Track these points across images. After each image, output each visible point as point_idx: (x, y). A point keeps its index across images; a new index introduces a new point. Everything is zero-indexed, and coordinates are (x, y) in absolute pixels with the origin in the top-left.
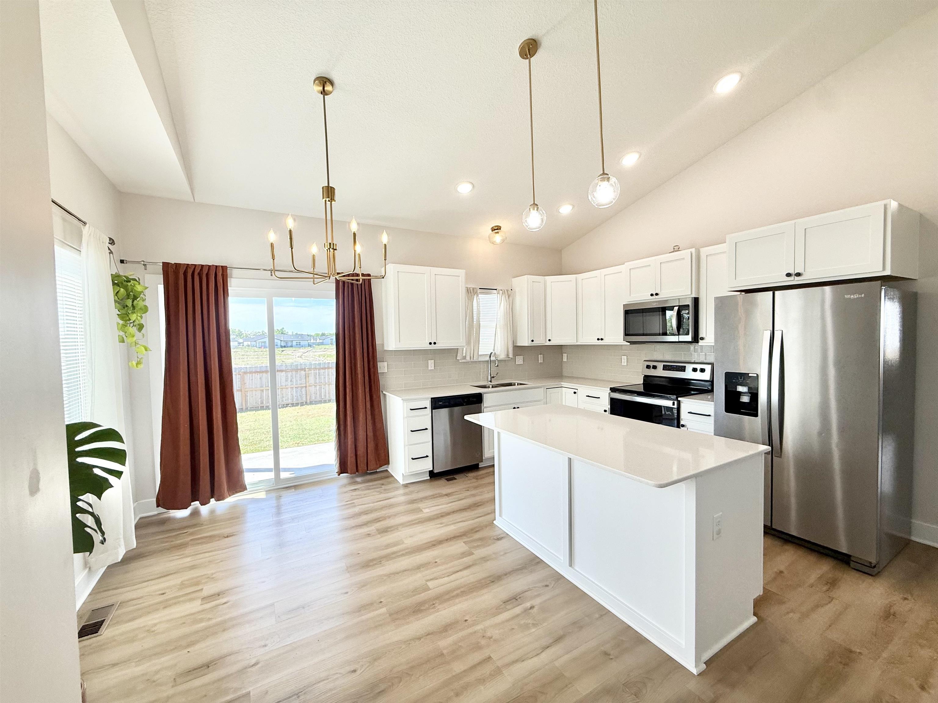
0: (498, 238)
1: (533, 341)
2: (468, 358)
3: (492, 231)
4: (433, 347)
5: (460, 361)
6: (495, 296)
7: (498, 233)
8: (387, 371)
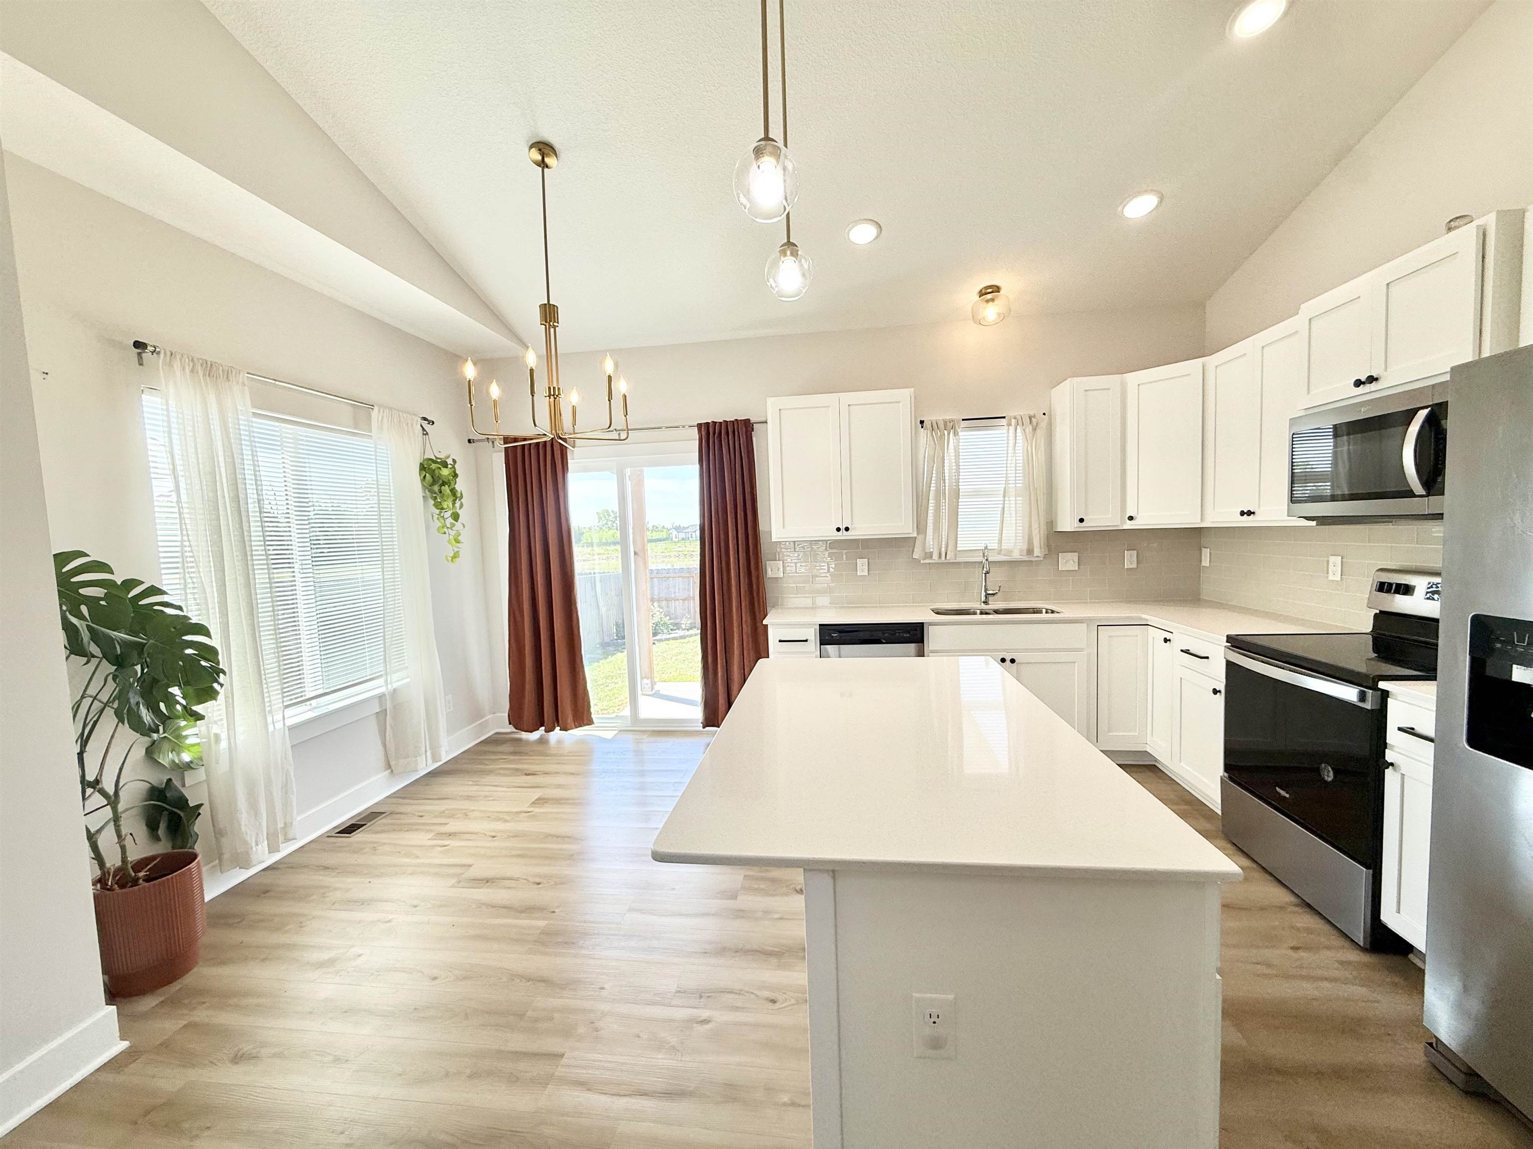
0: (991, 312)
1: (1081, 520)
2: (935, 556)
3: (980, 298)
4: (843, 535)
5: (922, 562)
6: (1004, 430)
7: (993, 300)
8: (782, 575)
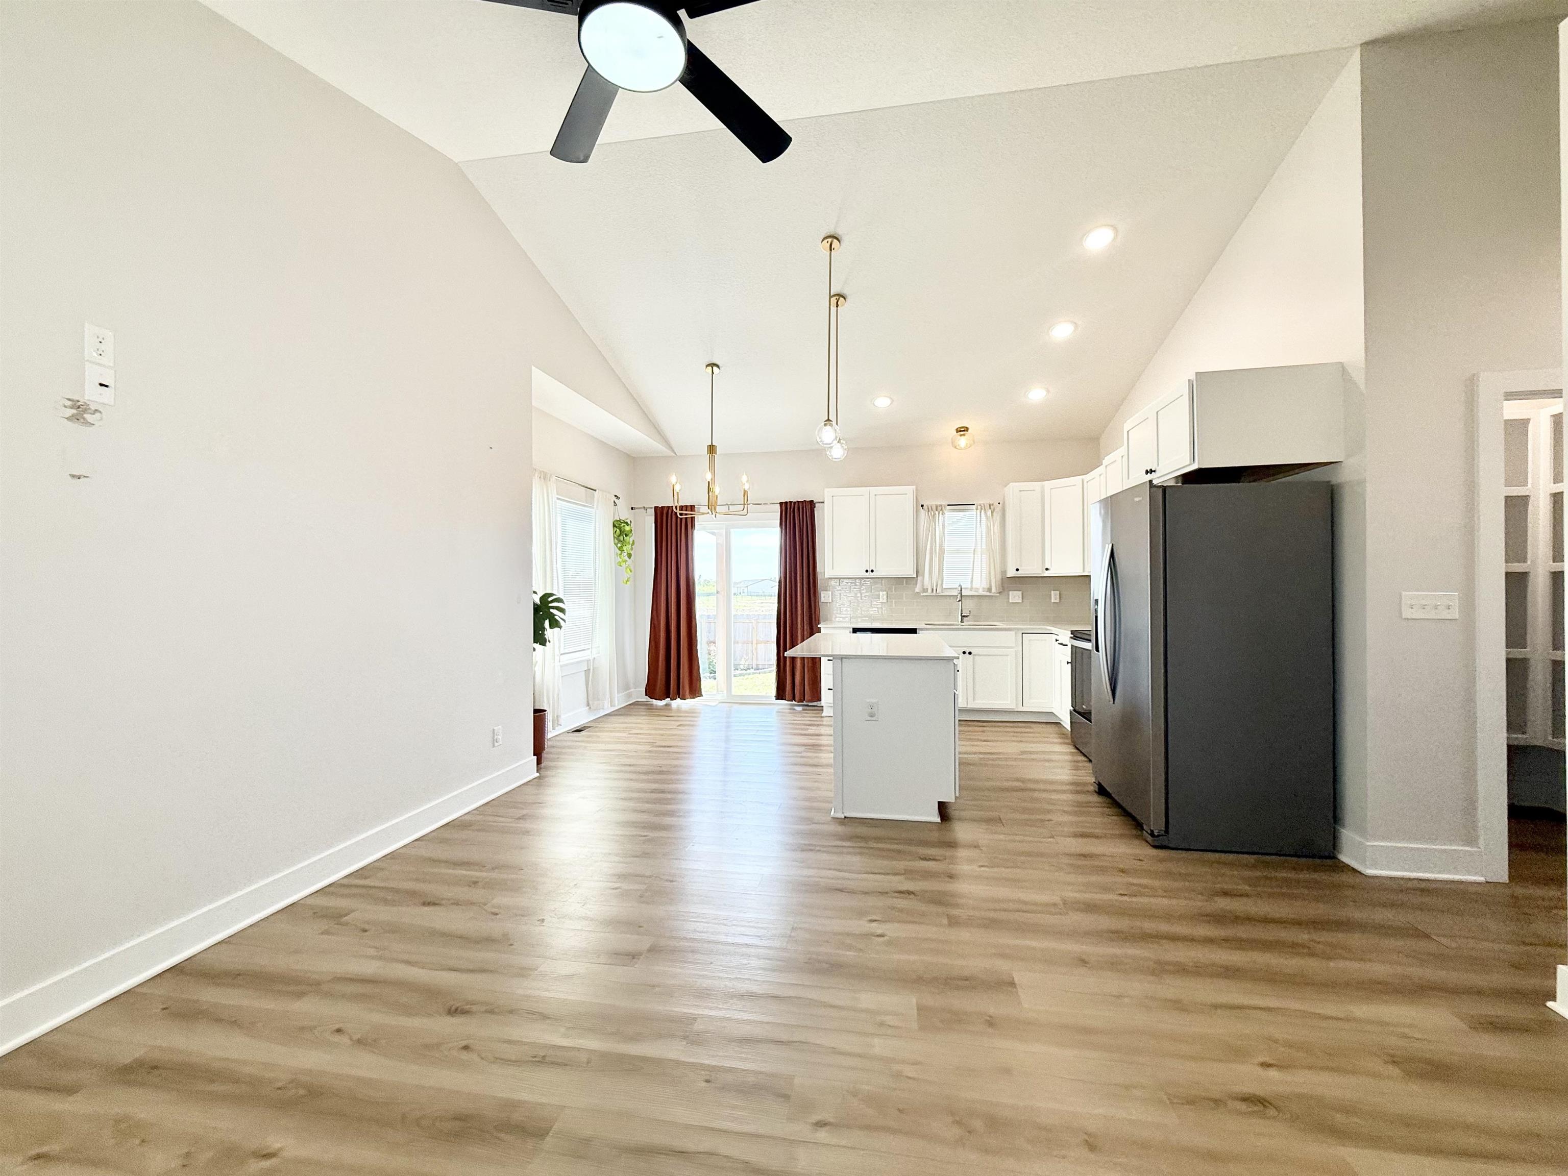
0: (963, 441)
1: (1017, 570)
2: (929, 591)
3: (957, 432)
4: (870, 574)
5: (921, 594)
6: (974, 512)
7: (964, 435)
8: (831, 601)
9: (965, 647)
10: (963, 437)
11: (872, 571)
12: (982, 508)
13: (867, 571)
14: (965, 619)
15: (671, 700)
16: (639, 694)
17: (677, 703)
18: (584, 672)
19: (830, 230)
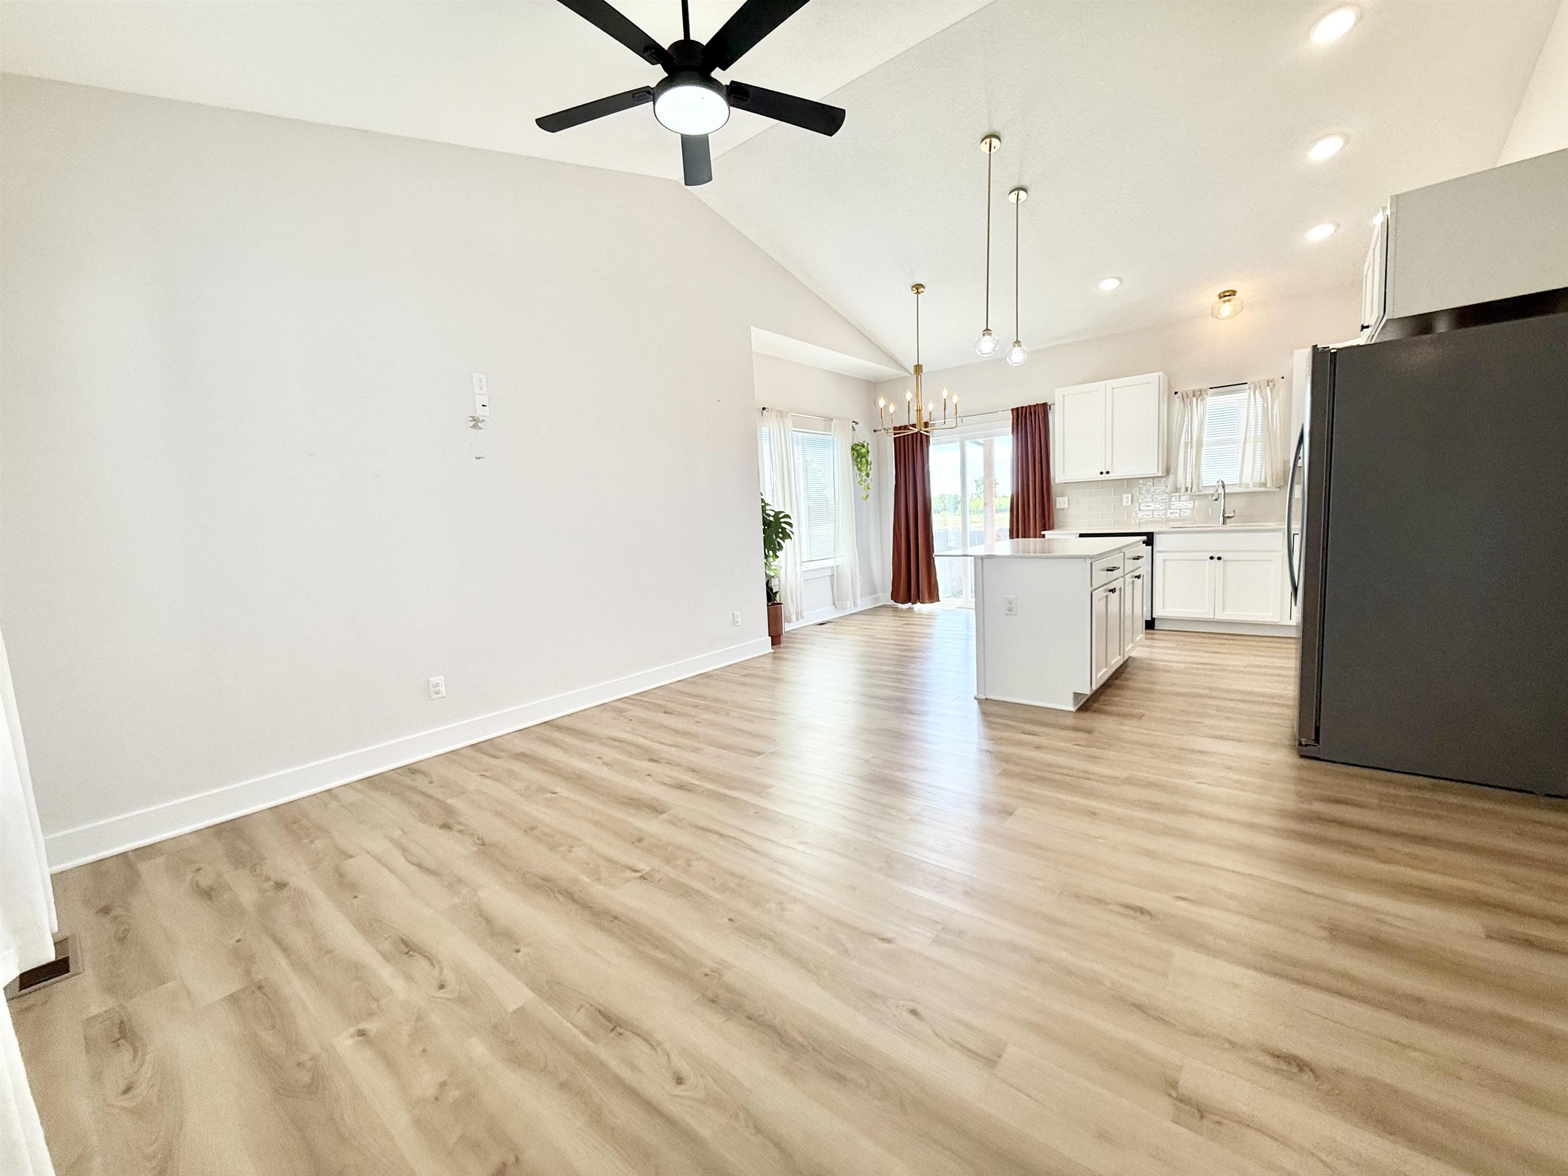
0: (1226, 309)
2: (1183, 490)
3: (1220, 298)
4: (1107, 477)
7: (1229, 301)
8: (1066, 506)
9: (1214, 551)
10: (1227, 303)
11: (1108, 473)
12: (1256, 387)
13: (1102, 473)
14: (1228, 520)
15: (913, 604)
16: (886, 597)
17: (918, 607)
18: (829, 578)
19: (986, 130)
